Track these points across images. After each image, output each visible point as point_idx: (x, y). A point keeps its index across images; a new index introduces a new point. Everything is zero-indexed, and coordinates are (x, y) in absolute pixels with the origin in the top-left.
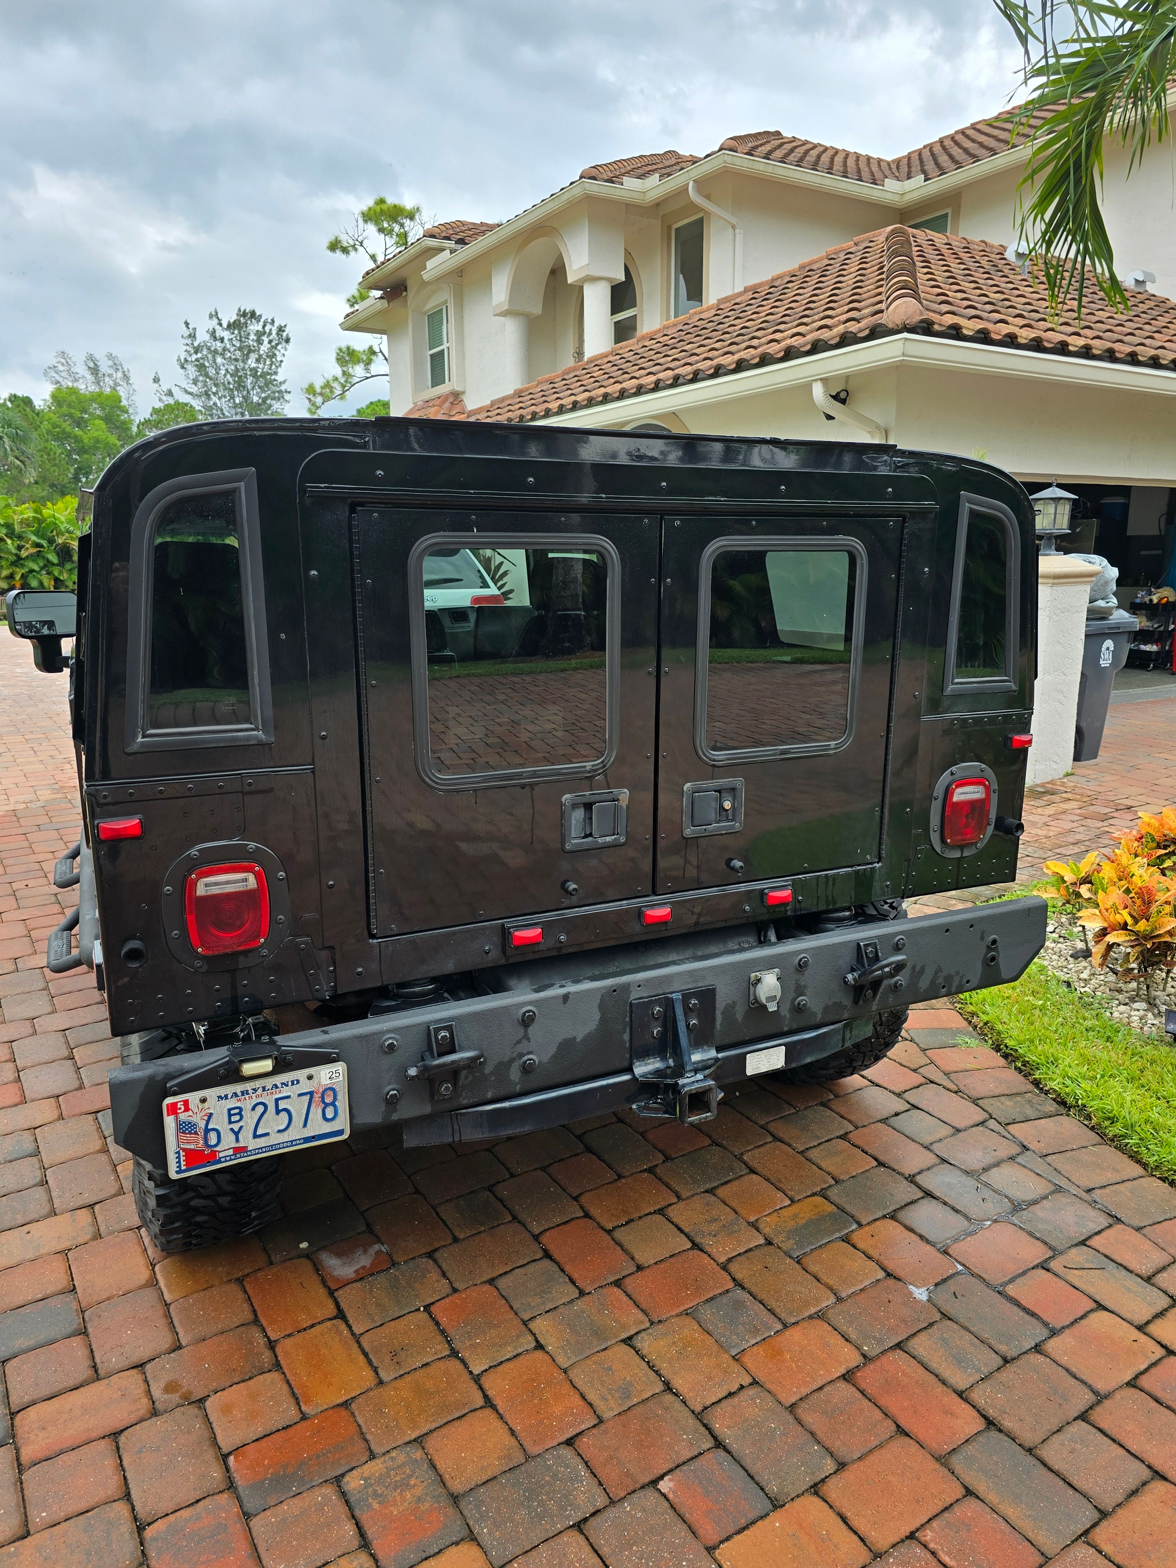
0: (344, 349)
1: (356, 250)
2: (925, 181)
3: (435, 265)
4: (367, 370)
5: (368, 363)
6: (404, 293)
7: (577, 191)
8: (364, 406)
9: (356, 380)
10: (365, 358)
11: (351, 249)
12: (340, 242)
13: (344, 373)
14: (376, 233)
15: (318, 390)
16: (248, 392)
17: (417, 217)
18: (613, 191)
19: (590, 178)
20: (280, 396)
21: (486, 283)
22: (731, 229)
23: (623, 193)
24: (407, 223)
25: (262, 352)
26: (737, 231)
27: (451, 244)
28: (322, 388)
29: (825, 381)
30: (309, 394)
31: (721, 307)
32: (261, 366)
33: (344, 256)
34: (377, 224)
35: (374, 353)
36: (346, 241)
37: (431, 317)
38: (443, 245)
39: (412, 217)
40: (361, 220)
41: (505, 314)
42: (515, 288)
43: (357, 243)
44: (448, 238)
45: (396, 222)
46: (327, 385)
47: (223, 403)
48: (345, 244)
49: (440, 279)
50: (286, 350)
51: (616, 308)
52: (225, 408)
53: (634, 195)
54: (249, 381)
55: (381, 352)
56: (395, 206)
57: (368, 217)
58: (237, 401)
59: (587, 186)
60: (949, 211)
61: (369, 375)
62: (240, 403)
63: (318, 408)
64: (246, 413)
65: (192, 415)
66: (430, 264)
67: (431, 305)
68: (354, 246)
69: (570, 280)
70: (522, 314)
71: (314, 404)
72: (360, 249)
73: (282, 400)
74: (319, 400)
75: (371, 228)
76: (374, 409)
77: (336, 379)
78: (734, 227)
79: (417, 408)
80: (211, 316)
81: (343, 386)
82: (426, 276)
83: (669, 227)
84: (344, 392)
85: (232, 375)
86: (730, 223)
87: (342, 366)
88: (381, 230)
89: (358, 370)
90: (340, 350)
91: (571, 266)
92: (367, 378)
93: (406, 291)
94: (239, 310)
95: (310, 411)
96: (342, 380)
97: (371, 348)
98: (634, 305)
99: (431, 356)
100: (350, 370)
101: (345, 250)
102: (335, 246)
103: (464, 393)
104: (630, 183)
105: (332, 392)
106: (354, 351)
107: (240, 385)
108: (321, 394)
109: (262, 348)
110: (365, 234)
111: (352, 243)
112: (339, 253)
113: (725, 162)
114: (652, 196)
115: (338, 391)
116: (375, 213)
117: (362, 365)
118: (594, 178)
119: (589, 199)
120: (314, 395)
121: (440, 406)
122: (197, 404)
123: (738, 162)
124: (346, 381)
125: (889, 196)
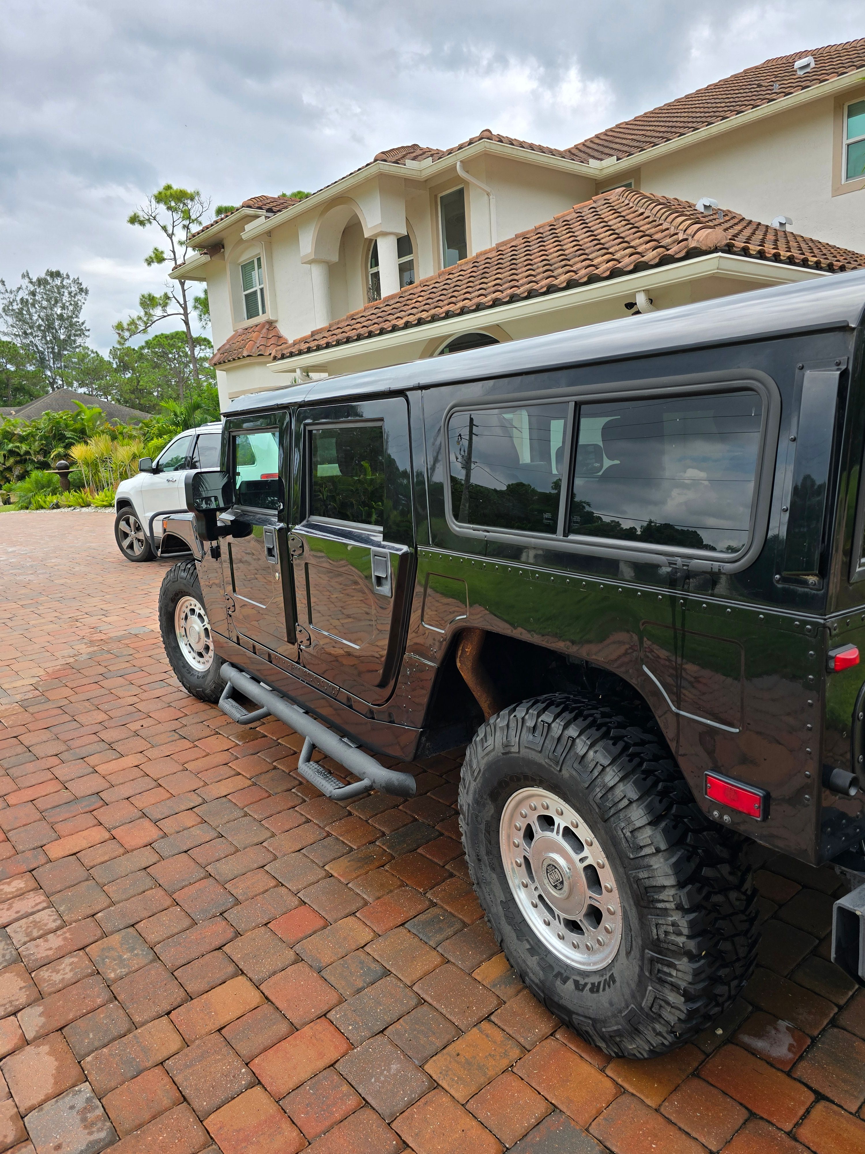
0: (146, 296)
1: (150, 223)
2: (617, 160)
3: (251, 228)
4: (164, 311)
5: (165, 305)
6: (222, 250)
7: (373, 170)
8: (151, 339)
9: (155, 318)
10: (161, 302)
11: (146, 222)
12: (138, 217)
13: (146, 313)
14: (166, 211)
15: (125, 326)
16: (57, 332)
17: (196, 198)
18: (399, 170)
19: (382, 161)
20: (81, 333)
21: (294, 239)
22: (486, 196)
23: (405, 171)
24: (190, 203)
25: (64, 301)
26: (491, 197)
27: (263, 212)
28: (128, 325)
29: (647, 291)
30: (119, 330)
31: (500, 249)
32: (66, 312)
33: (141, 228)
34: (166, 204)
35: (168, 298)
36: (142, 216)
37: (244, 267)
38: (257, 213)
39: (192, 199)
40: (153, 201)
41: (311, 262)
42: (319, 242)
43: (151, 217)
44: (260, 208)
45: (181, 202)
46: (133, 323)
47: (37, 341)
48: (142, 219)
49: (256, 239)
50: (85, 300)
51: (401, 254)
52: (38, 343)
53: (414, 173)
54: (56, 324)
55: (174, 297)
56: (181, 191)
57: (159, 198)
58: (48, 339)
59: (381, 166)
60: (632, 181)
61: (165, 314)
62: (51, 340)
63: (126, 340)
64: (56, 347)
65: (15, 351)
66: (248, 227)
67: (244, 258)
68: (149, 220)
69: (367, 235)
70: (324, 262)
71: (122, 338)
72: (153, 222)
73: (83, 336)
74: (127, 334)
75: (162, 207)
76: (159, 341)
77: (140, 318)
78: (488, 194)
79: (238, 334)
80: (23, 276)
81: (146, 323)
82: (244, 236)
83: (436, 196)
84: (146, 328)
85: (43, 320)
86: (486, 191)
87: (144, 308)
88: (169, 208)
89: (158, 312)
90: (143, 296)
91: (366, 226)
92: (165, 317)
93: (223, 248)
94: (48, 270)
95: (119, 343)
96: (145, 319)
97: (166, 294)
98: (411, 252)
99: (246, 295)
100: (151, 311)
101: (142, 223)
102: (134, 220)
103: (276, 321)
104: (410, 164)
105: (136, 327)
106: (153, 297)
107: (50, 327)
108: (128, 330)
109: (64, 298)
110: (157, 212)
111: (147, 217)
112: (137, 226)
113: (485, 147)
114: (426, 174)
115: (142, 327)
116: (166, 196)
117: (160, 308)
118: (385, 161)
119: (382, 176)
120: (122, 331)
121: (259, 332)
122: (18, 342)
123: (493, 147)
124: (148, 320)
125: (592, 171)
